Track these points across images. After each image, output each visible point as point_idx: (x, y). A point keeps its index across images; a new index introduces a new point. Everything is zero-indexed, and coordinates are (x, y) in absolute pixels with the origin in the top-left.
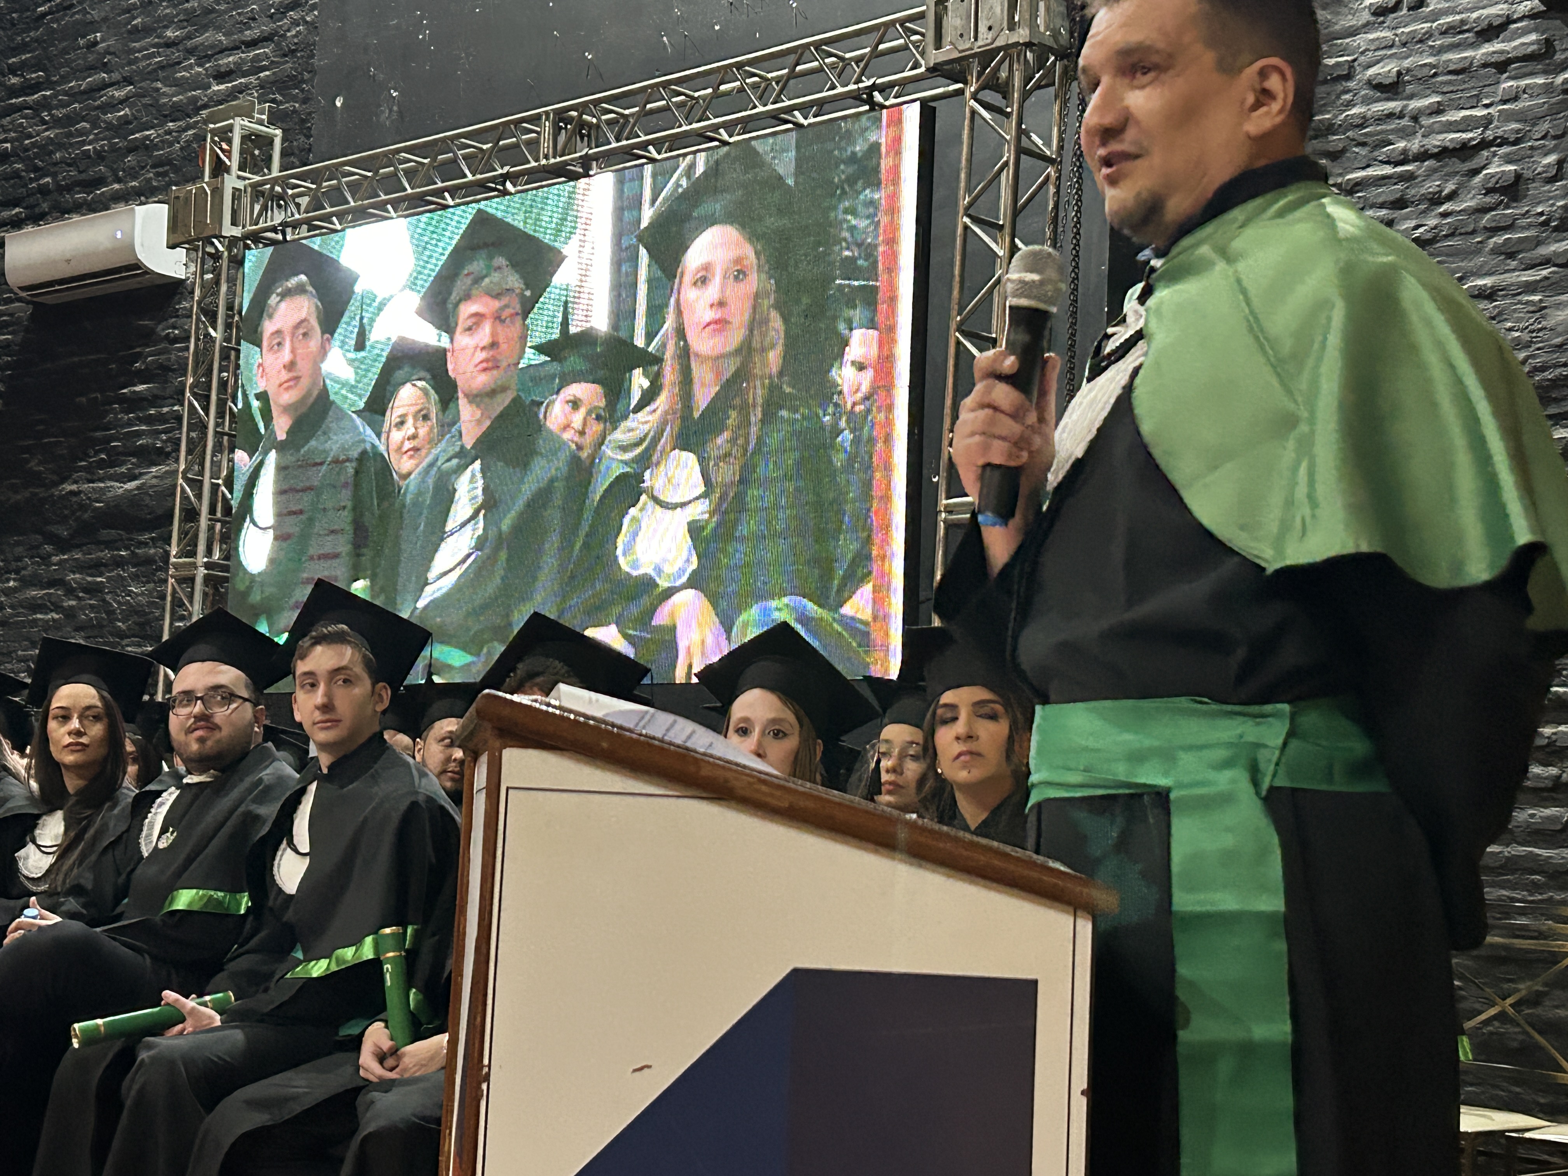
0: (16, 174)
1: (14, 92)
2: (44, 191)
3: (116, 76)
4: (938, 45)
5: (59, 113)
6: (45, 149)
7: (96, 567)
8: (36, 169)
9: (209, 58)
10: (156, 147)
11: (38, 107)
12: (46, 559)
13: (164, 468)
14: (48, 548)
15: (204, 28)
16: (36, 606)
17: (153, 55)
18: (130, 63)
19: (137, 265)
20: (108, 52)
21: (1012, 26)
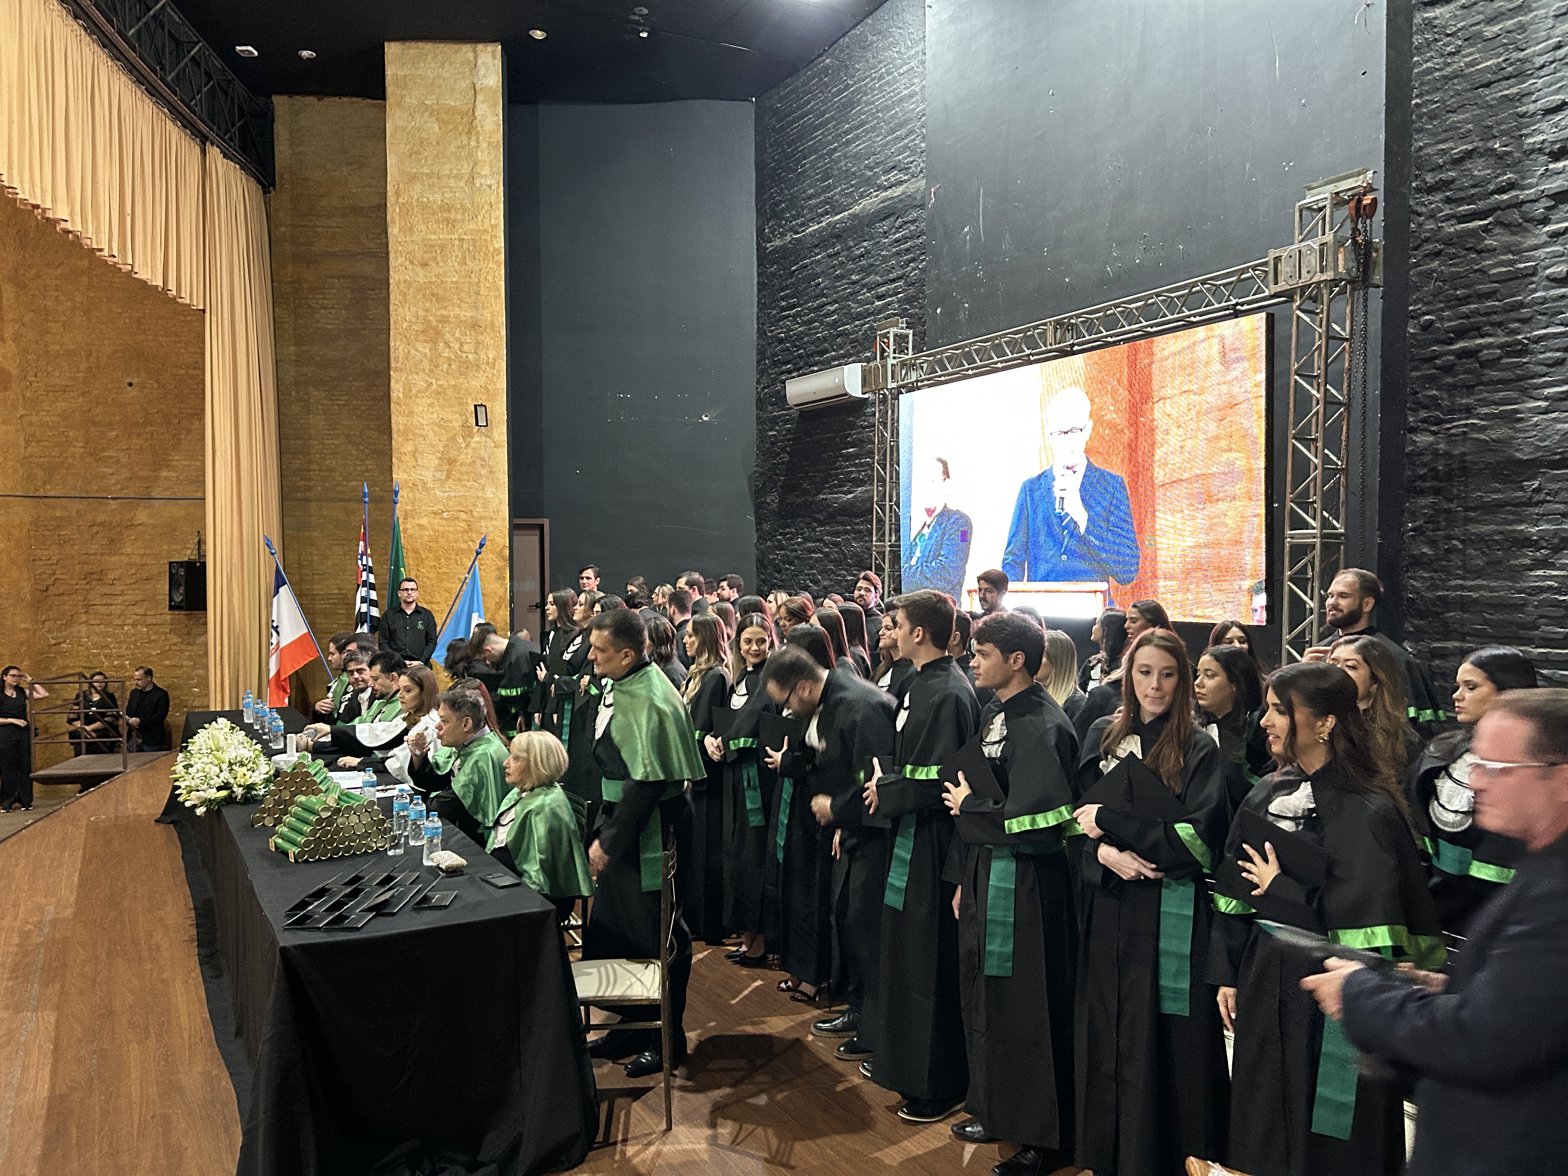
0: (787, 349)
1: (784, 309)
2: (800, 356)
3: (829, 300)
4: (1276, 283)
5: (806, 318)
6: (800, 336)
7: (837, 534)
8: (796, 346)
9: (873, 289)
10: (851, 334)
11: (795, 316)
12: (814, 529)
13: (864, 488)
14: (815, 524)
15: (869, 274)
16: (811, 551)
17: (846, 289)
18: (836, 293)
19: (846, 394)
20: (825, 288)
21: (1322, 272)
